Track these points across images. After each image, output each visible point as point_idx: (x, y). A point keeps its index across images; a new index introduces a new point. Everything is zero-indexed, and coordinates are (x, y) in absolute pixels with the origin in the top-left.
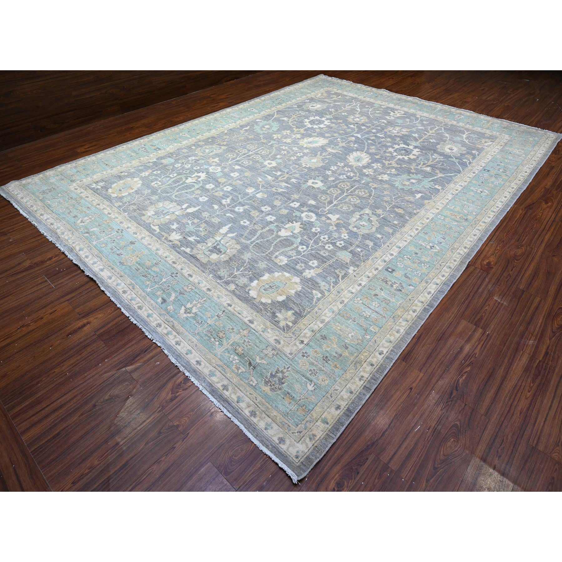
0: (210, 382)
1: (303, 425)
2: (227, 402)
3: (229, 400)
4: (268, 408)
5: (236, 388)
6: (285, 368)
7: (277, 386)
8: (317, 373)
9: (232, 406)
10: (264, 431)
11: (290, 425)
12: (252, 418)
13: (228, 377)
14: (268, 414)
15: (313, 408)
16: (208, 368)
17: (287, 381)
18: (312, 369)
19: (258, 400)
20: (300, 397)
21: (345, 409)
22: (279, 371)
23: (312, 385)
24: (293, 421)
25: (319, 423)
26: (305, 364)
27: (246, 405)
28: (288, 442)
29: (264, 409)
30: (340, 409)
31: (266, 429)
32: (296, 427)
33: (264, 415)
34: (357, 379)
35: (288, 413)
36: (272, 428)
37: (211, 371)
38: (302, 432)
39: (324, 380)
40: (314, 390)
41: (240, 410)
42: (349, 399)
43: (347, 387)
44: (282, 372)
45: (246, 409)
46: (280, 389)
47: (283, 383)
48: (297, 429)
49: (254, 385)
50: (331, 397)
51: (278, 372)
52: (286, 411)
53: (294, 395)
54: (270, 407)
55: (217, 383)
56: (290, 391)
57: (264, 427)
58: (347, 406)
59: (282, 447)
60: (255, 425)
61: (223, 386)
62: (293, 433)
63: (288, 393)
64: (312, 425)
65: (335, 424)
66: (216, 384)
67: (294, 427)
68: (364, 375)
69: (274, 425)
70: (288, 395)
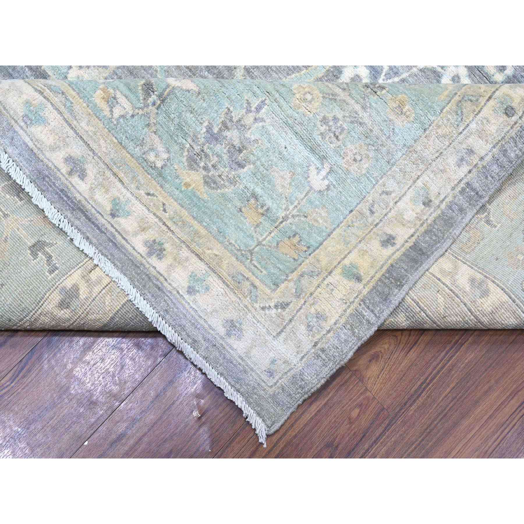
0: (31, 144)
1: (291, 284)
2: (84, 212)
3: (89, 207)
4: (197, 233)
5: (108, 174)
6: (249, 111)
7: (224, 170)
8: (343, 130)
9: (97, 226)
10: (186, 296)
11: (257, 283)
12: (153, 260)
13: (81, 132)
14: (196, 248)
15: (321, 244)
16: (21, 93)
17: (252, 158)
18: (330, 116)
19: (170, 212)
20: (287, 209)
21: (408, 245)
22: (231, 120)
23: (324, 173)
24: (265, 272)
25: (336, 277)
26: (309, 97)
27: (136, 225)
28: (249, 334)
29: (185, 238)
30: (393, 244)
31: (191, 291)
32: (275, 290)
33: (185, 253)
34: (452, 160)
35: (251, 252)
36: (207, 289)
37: (27, 103)
38: (288, 304)
39: (358, 158)
40: (328, 188)
41: (119, 238)
42: (419, 223)
43: (419, 183)
44: (240, 125)
45: (135, 234)
46: (233, 182)
47: (241, 166)
48: (277, 297)
49: (159, 164)
50: (372, 212)
51: (229, 124)
52: (246, 246)
53: (269, 203)
54: (203, 232)
55: (53, 149)
56: (259, 191)
57: (186, 285)
58: (413, 239)
59: (235, 347)
60: (161, 279)
61: (69, 159)
62: (263, 308)
63: (254, 196)
64: (316, 283)
65: (380, 280)
66: (48, 154)
67: (268, 291)
68: (476, 148)
69: (213, 280)
70: (252, 201)
